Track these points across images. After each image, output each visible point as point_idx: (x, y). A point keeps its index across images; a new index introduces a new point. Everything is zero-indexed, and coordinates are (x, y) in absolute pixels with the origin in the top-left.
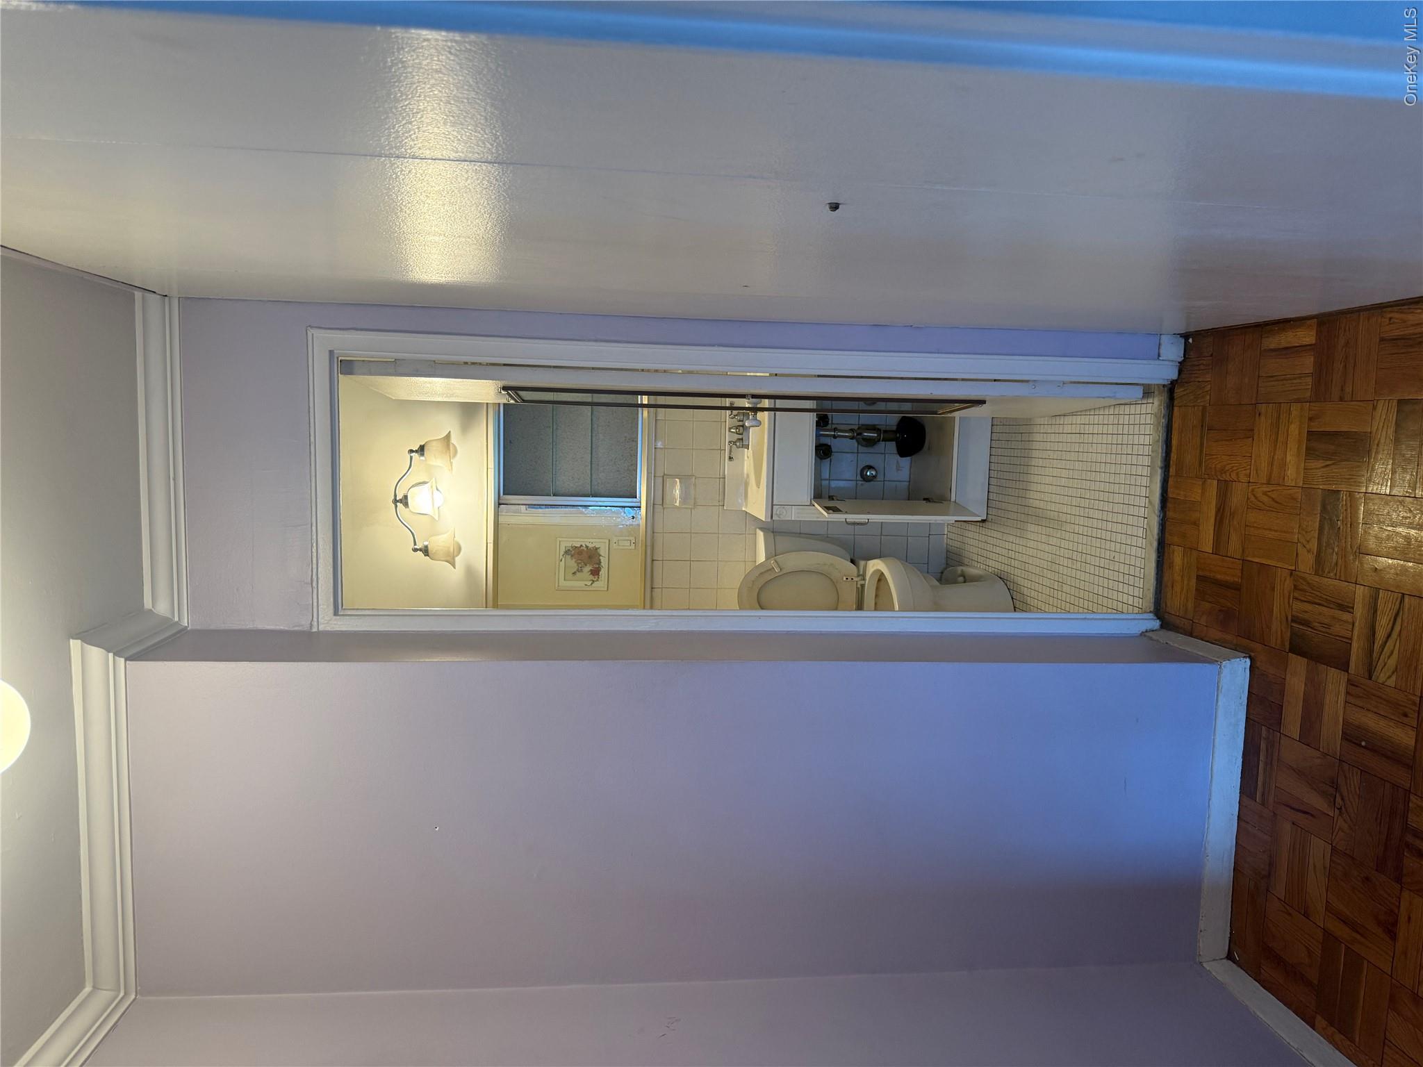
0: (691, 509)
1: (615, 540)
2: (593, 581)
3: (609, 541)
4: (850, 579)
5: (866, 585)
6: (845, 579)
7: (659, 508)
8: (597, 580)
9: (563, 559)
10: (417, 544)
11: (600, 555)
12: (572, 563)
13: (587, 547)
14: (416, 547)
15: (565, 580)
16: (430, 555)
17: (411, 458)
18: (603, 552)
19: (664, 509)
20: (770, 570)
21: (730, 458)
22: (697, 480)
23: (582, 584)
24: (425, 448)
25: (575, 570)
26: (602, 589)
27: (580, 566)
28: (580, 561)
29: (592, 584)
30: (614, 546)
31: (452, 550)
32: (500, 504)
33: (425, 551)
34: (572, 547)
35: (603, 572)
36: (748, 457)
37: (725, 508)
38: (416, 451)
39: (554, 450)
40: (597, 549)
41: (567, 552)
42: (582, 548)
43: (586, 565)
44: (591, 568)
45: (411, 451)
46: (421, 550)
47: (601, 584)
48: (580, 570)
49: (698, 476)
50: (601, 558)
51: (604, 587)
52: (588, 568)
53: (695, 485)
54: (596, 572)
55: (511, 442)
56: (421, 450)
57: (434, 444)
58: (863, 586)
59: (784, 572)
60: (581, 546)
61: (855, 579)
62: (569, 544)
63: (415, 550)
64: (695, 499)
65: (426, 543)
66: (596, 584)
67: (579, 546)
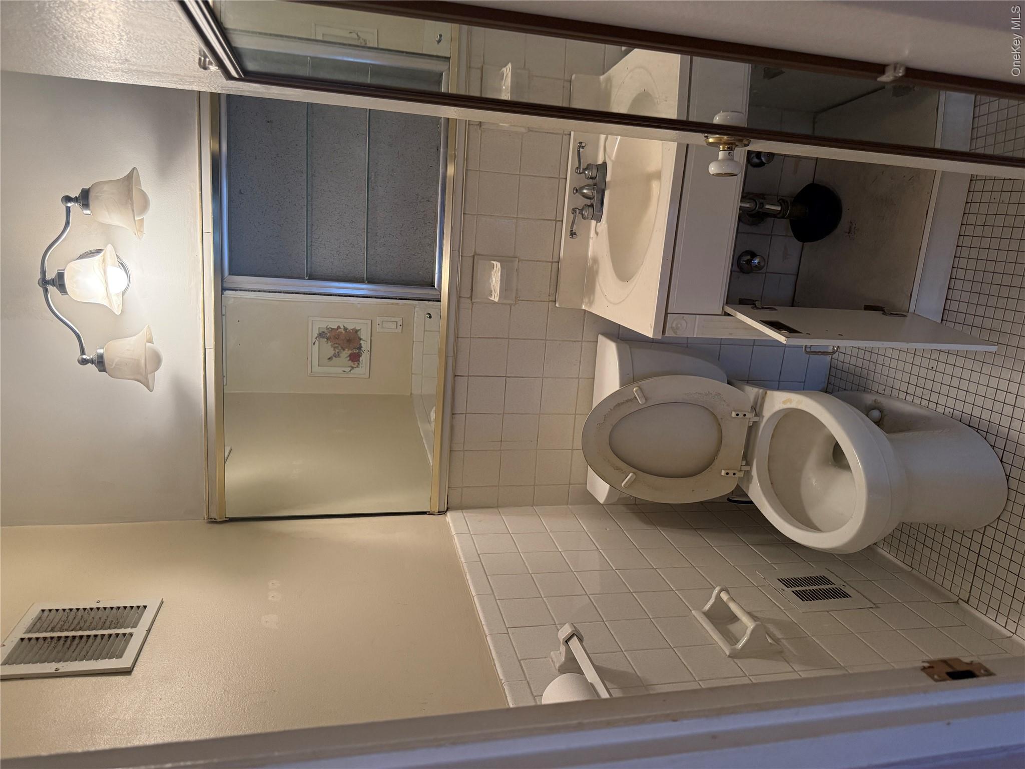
0: (511, 305)
1: (378, 320)
2: (353, 367)
3: (372, 321)
4: (741, 415)
5: (762, 425)
6: (734, 414)
7: (465, 303)
8: (357, 367)
9: (317, 343)
10: (86, 351)
11: (361, 339)
12: (328, 349)
13: (345, 329)
14: (84, 357)
15: (319, 366)
16: (107, 369)
17: (68, 210)
18: (364, 335)
19: (472, 304)
20: (631, 400)
21: (572, 234)
22: (520, 263)
23: (340, 370)
24: (92, 195)
25: (332, 355)
26: (363, 376)
27: (337, 351)
28: (337, 345)
29: (350, 371)
30: (377, 329)
31: (143, 361)
32: (224, 289)
33: (100, 363)
34: (327, 329)
35: (364, 358)
36: (597, 233)
37: (557, 305)
38: (76, 200)
39: (309, 208)
40: (356, 331)
41: (321, 335)
42: (340, 330)
43: (344, 350)
44: (350, 352)
45: (68, 199)
46: (92, 362)
47: (362, 370)
48: (337, 355)
49: (522, 258)
50: (362, 342)
51: (365, 374)
52: (347, 353)
53: (517, 270)
54: (355, 358)
55: (241, 193)
56: (84, 198)
57: (106, 188)
58: (756, 424)
59: (650, 403)
60: (339, 327)
61: (748, 415)
62: (323, 326)
63: (84, 362)
64: (517, 290)
65: (101, 351)
66: (356, 370)
67: (336, 327)
